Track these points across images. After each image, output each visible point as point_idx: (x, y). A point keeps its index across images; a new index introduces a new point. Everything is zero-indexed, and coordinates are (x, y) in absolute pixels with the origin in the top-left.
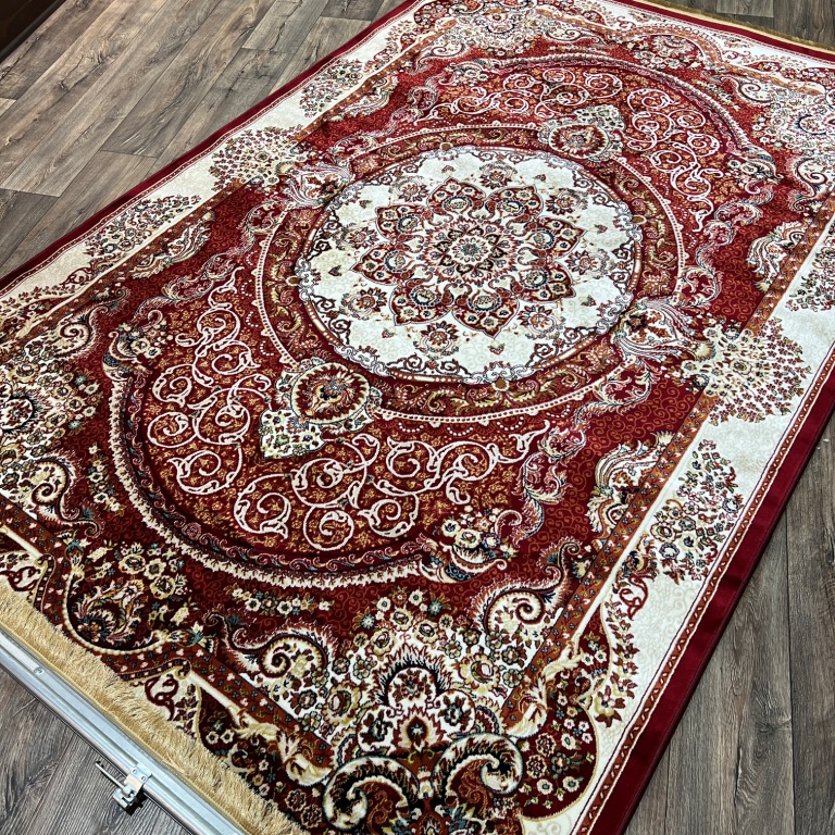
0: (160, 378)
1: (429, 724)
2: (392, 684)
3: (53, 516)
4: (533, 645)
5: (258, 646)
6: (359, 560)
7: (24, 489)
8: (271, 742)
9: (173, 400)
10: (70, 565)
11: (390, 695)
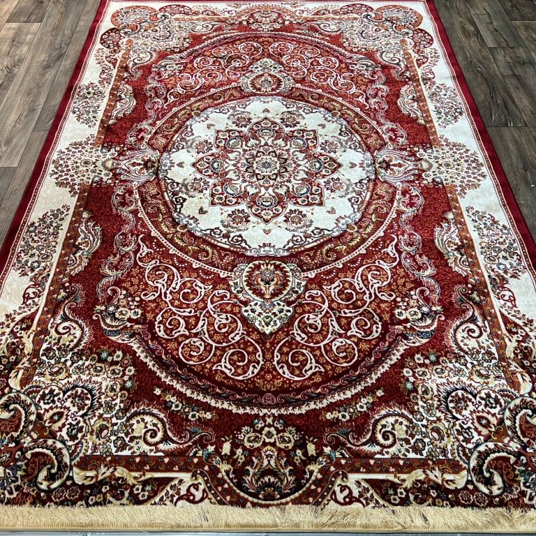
0: (157, 325)
1: (485, 415)
2: (450, 409)
3: (172, 446)
4: (491, 347)
5: (368, 436)
6: (373, 359)
7: (135, 442)
8: (425, 479)
9: (178, 334)
10: (216, 467)
11: (455, 414)
